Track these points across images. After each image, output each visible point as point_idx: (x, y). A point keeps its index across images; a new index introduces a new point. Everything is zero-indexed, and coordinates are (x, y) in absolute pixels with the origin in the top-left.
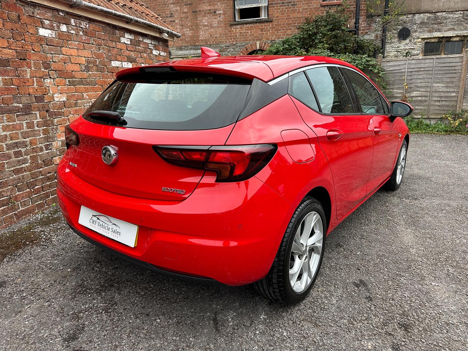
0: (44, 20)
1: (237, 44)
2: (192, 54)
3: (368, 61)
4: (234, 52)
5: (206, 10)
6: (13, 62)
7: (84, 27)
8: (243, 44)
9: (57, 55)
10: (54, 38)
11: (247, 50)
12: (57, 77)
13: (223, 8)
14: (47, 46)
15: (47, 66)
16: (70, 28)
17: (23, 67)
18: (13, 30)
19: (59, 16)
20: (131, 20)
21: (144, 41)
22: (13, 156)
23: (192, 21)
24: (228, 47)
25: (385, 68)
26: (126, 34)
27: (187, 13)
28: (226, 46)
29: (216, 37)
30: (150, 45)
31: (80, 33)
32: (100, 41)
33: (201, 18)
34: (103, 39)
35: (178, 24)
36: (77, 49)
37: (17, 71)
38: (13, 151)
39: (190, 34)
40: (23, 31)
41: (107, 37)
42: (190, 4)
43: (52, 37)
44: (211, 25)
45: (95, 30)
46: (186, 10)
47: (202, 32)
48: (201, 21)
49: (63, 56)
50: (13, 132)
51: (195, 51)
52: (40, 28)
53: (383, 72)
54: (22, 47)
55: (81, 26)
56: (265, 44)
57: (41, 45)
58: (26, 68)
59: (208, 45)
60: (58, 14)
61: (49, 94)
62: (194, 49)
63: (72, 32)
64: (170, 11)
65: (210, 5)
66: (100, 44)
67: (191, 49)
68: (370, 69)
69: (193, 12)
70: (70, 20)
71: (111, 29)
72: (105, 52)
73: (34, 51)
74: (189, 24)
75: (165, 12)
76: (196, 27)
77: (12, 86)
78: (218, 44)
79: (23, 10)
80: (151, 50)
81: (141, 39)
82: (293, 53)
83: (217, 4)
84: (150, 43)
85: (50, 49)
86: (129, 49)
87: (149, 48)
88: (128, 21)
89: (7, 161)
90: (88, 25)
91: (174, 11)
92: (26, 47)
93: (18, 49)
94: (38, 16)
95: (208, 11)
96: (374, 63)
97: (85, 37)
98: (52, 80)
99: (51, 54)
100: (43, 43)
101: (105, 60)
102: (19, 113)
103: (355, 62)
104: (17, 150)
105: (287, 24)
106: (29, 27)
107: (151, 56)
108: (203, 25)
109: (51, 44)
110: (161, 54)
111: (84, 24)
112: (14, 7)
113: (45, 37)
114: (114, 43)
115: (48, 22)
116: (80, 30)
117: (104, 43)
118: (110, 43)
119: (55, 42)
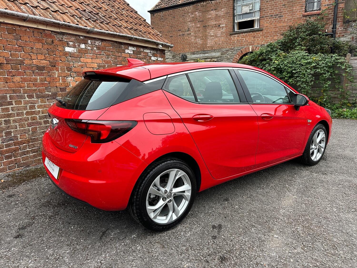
0: (69, 42)
1: (234, 49)
2: (201, 57)
3: (337, 59)
4: (232, 55)
5: (213, 25)
6: (47, 68)
7: (98, 45)
8: (239, 48)
9: (77, 63)
10: (76, 52)
11: (242, 53)
12: (76, 76)
13: (226, 22)
14: (70, 58)
15: (69, 69)
16: (87, 46)
17: (54, 70)
18: (48, 49)
19: (80, 39)
20: (132, 38)
21: (144, 51)
22: (43, 123)
23: (202, 33)
24: (228, 51)
25: (353, 65)
26: (129, 47)
27: (199, 27)
28: (226, 50)
29: (219, 44)
30: (149, 54)
31: (95, 48)
32: (109, 53)
33: (209, 31)
34: (112, 51)
35: (192, 35)
36: (91, 58)
37: (49, 73)
38: (43, 120)
39: (201, 43)
40: (54, 49)
41: (115, 50)
42: (202, 21)
43: (74, 52)
44: (216, 35)
45: (105, 46)
46: (199, 26)
47: (210, 41)
48: (209, 33)
49: (81, 63)
50: (44, 109)
51: (203, 55)
52: (66, 47)
53: (351, 68)
54: (54, 59)
55: (95, 44)
56: (256, 47)
57: (66, 57)
58: (55, 71)
59: (213, 50)
60: (80, 38)
61: (70, 87)
62: (203, 53)
63: (88, 48)
64: (188, 27)
65: (216, 21)
66: (109, 55)
67: (201, 53)
68: (338, 66)
69: (204, 26)
70: (88, 41)
71: (118, 45)
72: (112, 60)
73: (61, 61)
74: (200, 36)
75: (184, 28)
76: (205, 38)
77: (45, 82)
78: (221, 49)
79: (56, 37)
80: (150, 57)
81: (142, 50)
82: (274, 54)
83: (221, 20)
84: (150, 52)
85: (72, 60)
86: (131, 57)
87: (148, 56)
88: (130, 39)
89: (39, 126)
90: (100, 43)
91: (190, 27)
92: (56, 59)
93: (51, 60)
94: (65, 40)
95: (214, 26)
96: (342, 61)
97: (98, 51)
98: (72, 78)
99: (73, 62)
100: (67, 56)
101: (112, 65)
102: (49, 98)
103: (325, 60)
104: (46, 120)
105: (274, 32)
106: (59, 47)
107: (149, 61)
108: (210, 35)
109: (73, 56)
110: (158, 60)
111: (97, 43)
112: (50, 36)
113: (69, 52)
114: (120, 54)
115: (72, 43)
116: (95, 47)
117: (112, 54)
118: (117, 54)
119: (76, 55)
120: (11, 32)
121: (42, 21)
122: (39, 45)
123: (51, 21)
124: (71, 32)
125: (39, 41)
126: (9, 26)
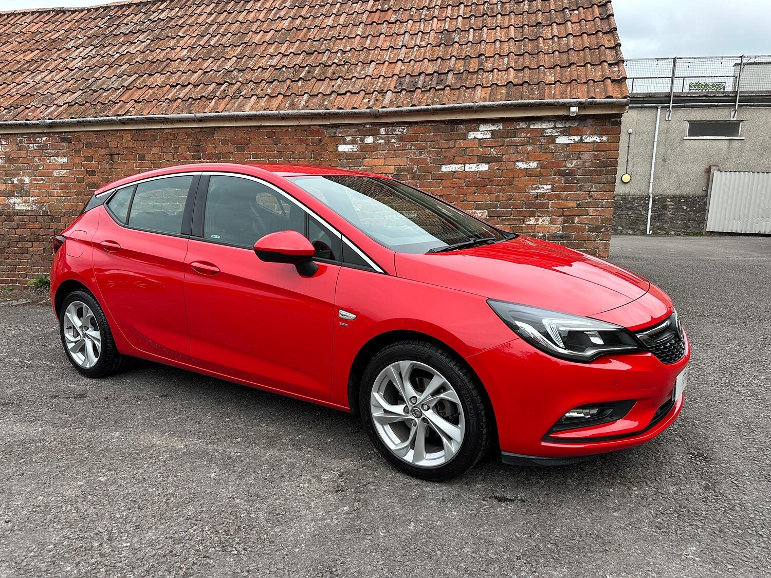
0: (345, 137)
7: (400, 133)
9: (356, 168)
10: (356, 151)
14: (345, 161)
16: (378, 138)
18: (313, 151)
19: (365, 129)
21: (532, 127)
26: (482, 126)
30: (549, 131)
31: (393, 140)
32: (424, 144)
34: (431, 140)
41: (439, 137)
43: (353, 151)
45: (417, 132)
49: (364, 167)
52: (340, 146)
55: (395, 133)
57: (340, 160)
60: (364, 127)
63: (380, 141)
66: (422, 148)
70: (379, 130)
71: (451, 125)
72: (431, 156)
79: (326, 132)
80: (552, 138)
81: (523, 125)
84: (552, 126)
87: (545, 136)
88: (484, 109)
90: (406, 130)
94: (340, 135)
97: (400, 144)
99: (349, 166)
100: (341, 158)
101: (430, 165)
106: (329, 146)
107: (548, 148)
109: (350, 157)
110: (586, 141)
111: (398, 131)
112: (318, 133)
113: (345, 152)
114: (451, 143)
115: (350, 138)
116: (392, 138)
117: (430, 146)
118: (443, 143)
119: (356, 155)
120: (270, 136)
121: (297, 115)
122: (301, 148)
123: (307, 113)
124: (347, 122)
125: (302, 141)
126: (268, 128)
